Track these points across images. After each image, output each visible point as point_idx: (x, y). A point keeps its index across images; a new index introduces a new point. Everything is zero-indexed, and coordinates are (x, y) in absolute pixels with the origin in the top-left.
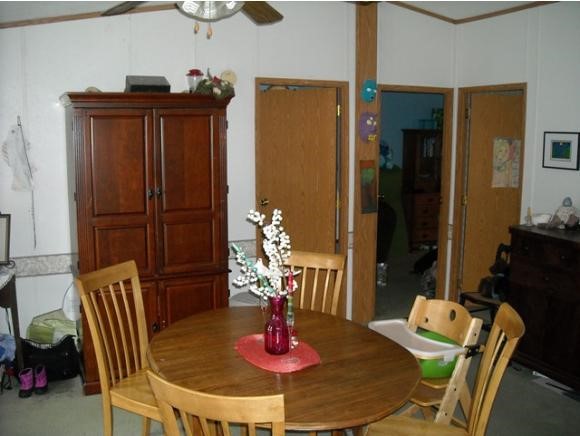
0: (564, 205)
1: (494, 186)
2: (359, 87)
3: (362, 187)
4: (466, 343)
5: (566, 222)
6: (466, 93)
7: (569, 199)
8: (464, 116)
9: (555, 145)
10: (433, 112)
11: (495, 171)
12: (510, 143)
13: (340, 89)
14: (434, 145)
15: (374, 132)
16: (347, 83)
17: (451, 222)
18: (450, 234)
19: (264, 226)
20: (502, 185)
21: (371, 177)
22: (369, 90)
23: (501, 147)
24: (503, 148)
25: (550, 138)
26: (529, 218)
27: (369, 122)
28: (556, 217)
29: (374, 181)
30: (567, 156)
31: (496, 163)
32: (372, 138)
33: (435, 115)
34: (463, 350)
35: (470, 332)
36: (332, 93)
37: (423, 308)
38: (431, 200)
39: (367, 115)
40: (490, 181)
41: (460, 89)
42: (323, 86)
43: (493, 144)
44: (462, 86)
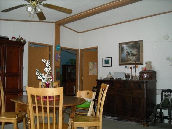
0: (109, 74)
1: (90, 74)
2: (55, 47)
3: (56, 73)
4: (93, 98)
5: (110, 78)
6: (82, 50)
7: (110, 73)
8: (82, 56)
9: (105, 61)
10: (70, 60)
11: (90, 71)
12: (93, 63)
13: (50, 47)
14: (70, 69)
15: (59, 58)
16: (52, 46)
17: (79, 84)
18: (79, 88)
19: (46, 63)
20: (92, 74)
21: (58, 71)
22: (58, 47)
23: (91, 65)
24: (92, 65)
25: (104, 59)
26: (101, 77)
27: (58, 56)
28: (107, 77)
29: (59, 72)
30: (109, 63)
31: (90, 68)
32: (59, 60)
33: (71, 61)
34: (92, 99)
35: (93, 95)
36: (48, 48)
37: (80, 93)
38: (70, 84)
39: (58, 54)
40: (89, 73)
41: (80, 49)
42: (46, 46)
43: (89, 63)
44: (81, 49)
